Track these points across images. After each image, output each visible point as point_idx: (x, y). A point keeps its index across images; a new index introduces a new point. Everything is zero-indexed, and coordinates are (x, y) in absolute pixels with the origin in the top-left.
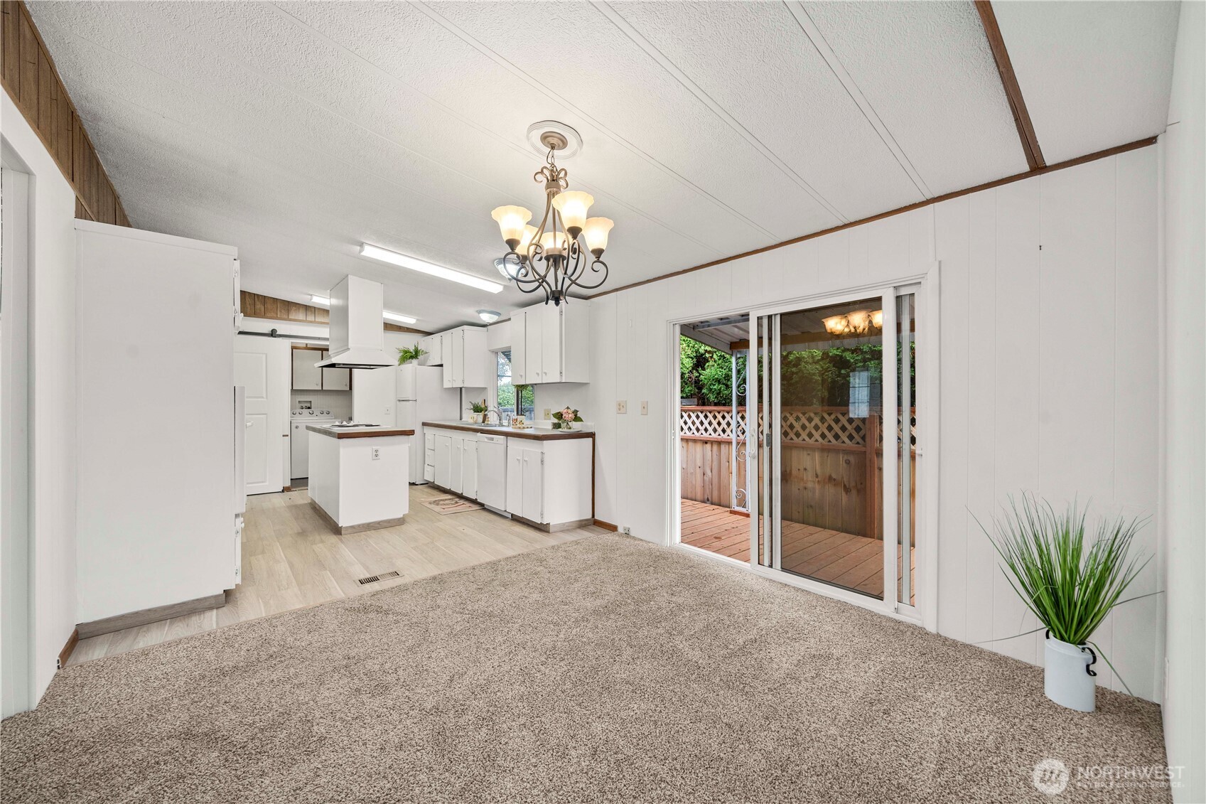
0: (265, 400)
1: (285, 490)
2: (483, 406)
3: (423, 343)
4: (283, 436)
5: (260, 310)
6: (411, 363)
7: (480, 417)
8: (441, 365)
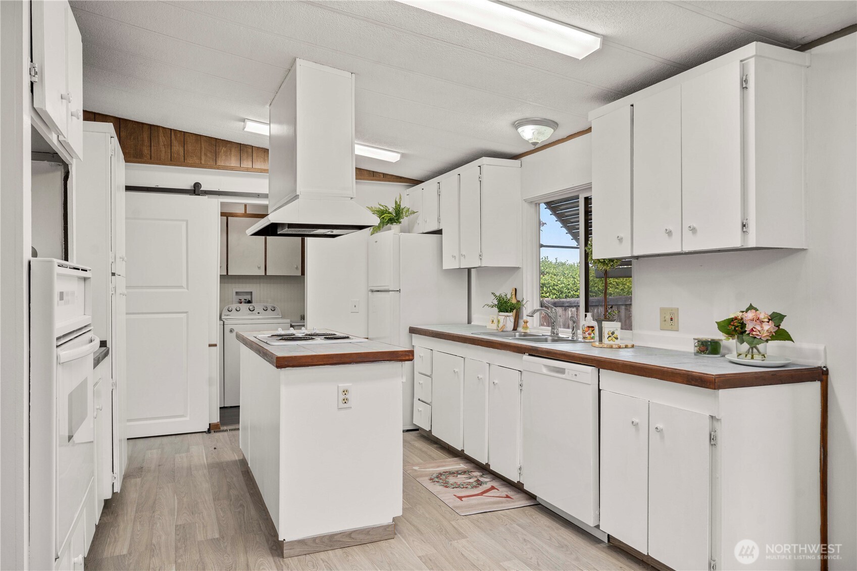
0: (186, 290)
1: (213, 429)
2: (514, 301)
3: (409, 197)
4: (210, 345)
5: (179, 154)
6: (390, 229)
7: (508, 320)
8: (439, 232)
